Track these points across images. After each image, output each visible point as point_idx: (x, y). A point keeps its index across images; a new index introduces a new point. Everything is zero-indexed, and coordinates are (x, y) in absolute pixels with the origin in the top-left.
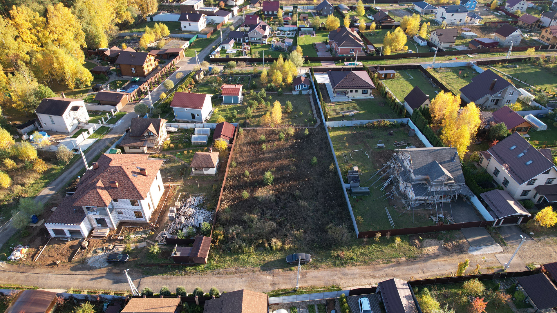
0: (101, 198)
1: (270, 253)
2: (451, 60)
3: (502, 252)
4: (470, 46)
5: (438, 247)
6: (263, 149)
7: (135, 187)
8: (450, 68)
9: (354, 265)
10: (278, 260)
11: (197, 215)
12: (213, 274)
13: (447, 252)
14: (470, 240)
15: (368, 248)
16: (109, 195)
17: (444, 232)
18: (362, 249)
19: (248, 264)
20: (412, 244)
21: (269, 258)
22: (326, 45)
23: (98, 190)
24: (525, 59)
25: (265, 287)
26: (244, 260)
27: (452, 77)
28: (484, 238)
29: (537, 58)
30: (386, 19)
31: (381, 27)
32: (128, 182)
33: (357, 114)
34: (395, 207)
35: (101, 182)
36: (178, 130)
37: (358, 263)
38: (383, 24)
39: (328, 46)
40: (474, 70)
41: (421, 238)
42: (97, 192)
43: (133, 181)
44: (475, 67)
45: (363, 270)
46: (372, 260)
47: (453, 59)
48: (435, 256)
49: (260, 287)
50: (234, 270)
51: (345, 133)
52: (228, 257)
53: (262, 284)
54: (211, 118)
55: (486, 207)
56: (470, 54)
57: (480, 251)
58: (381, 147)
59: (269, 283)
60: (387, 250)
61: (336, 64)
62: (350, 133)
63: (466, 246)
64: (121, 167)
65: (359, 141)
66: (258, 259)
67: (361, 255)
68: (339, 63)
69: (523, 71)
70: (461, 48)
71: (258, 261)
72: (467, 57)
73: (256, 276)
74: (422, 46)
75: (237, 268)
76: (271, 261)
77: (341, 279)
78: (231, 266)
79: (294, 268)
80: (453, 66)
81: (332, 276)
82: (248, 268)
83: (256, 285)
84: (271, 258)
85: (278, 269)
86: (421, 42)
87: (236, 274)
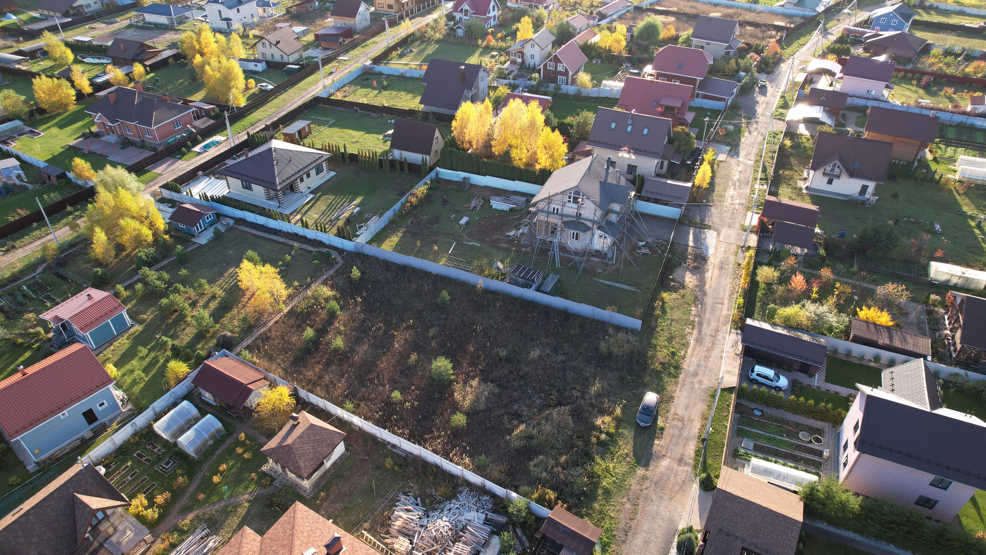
1: (616, 442)
2: (331, 73)
3: (718, 234)
4: (323, 44)
5: (688, 273)
6: (339, 349)
8: (349, 83)
9: (684, 357)
10: (635, 437)
12: (624, 542)
13: (700, 269)
14: (691, 244)
15: (662, 330)
17: (670, 256)
18: (660, 336)
19: (625, 481)
20: (675, 289)
21: (625, 447)
22: (103, 139)
25: (682, 476)
26: (614, 482)
27: (373, 94)
28: (693, 233)
29: (422, 32)
31: (148, 68)
33: (358, 206)
34: (599, 271)
36: (107, 467)
37: (683, 353)
38: (147, 63)
39: (111, 138)
40: (380, 74)
41: (671, 277)
44: (379, 68)
45: (695, 353)
46: (684, 336)
47: (332, 70)
48: (702, 283)
49: (680, 481)
50: (628, 506)
51: (395, 239)
52: (596, 506)
53: (675, 476)
54: (127, 391)
55: (657, 201)
56: (339, 56)
57: (710, 247)
58: (467, 223)
59: (676, 466)
60: (672, 314)
61: (180, 159)
62: (400, 235)
63: (698, 252)
65: (429, 235)
66: (620, 462)
67: (669, 343)
68: (183, 154)
69: (426, 53)
70: (316, 53)
71: (624, 464)
72: (344, 62)
73: (655, 479)
74: (263, 71)
75: (625, 500)
76: (633, 447)
77: (700, 382)
78: (618, 508)
79: (660, 423)
80: (350, 80)
81: (692, 388)
82: (633, 483)
83: (674, 486)
84: (626, 444)
85: (653, 444)
86: (256, 66)
87: (638, 505)
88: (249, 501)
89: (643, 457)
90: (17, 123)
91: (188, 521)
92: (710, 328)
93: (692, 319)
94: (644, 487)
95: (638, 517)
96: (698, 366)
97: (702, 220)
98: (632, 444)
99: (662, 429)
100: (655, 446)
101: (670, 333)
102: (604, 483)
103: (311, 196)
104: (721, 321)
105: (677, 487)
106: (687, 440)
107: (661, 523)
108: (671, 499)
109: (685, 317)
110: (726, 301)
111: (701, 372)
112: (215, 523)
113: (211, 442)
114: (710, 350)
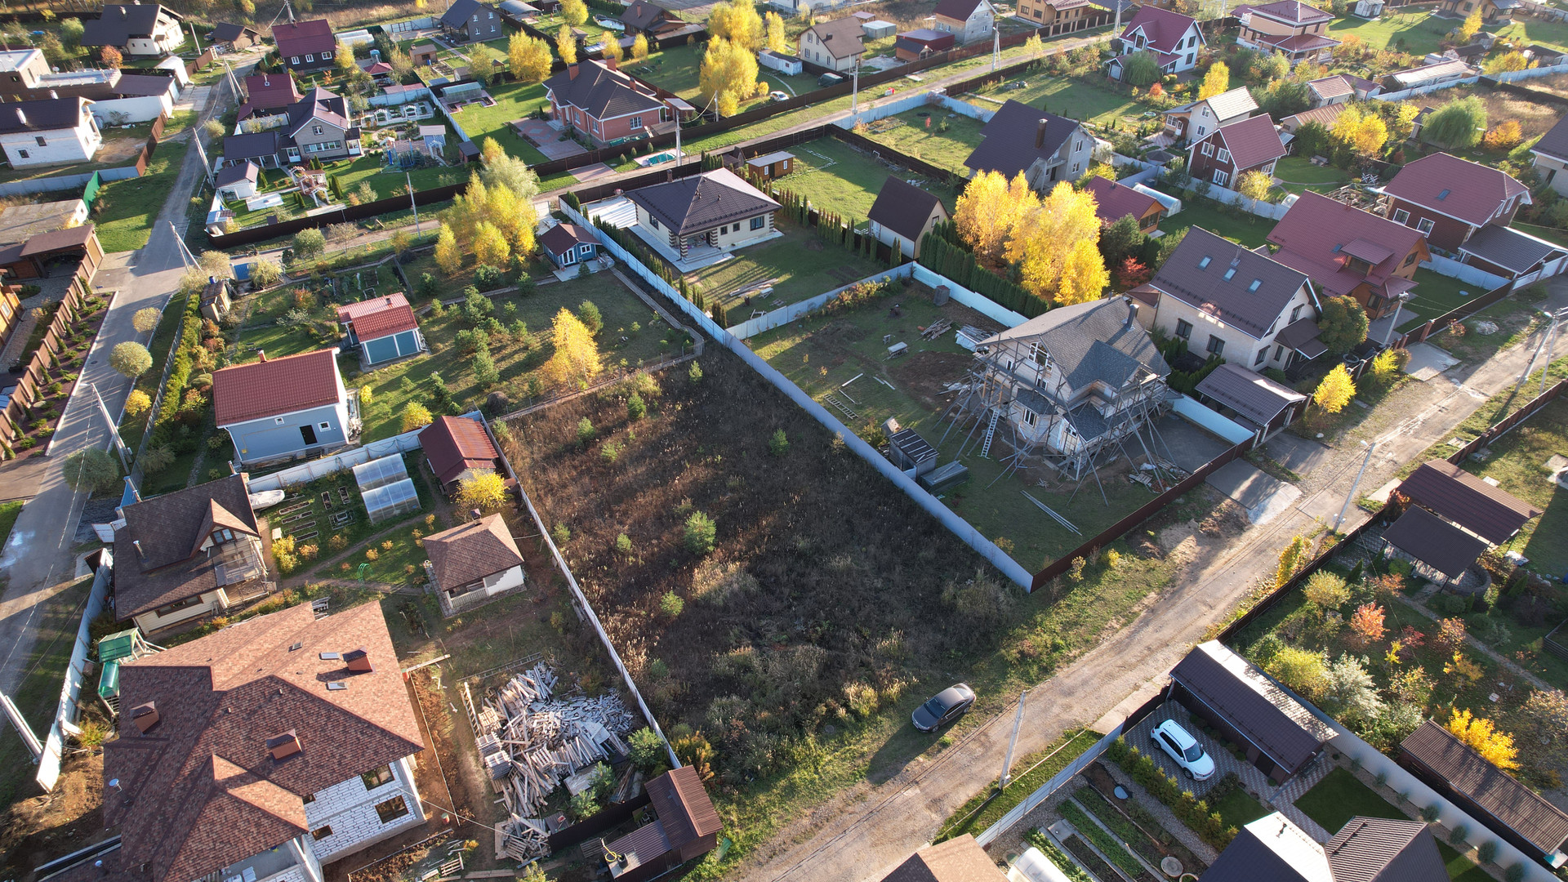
0: (266, 814)
1: (860, 730)
2: (883, 96)
3: (1303, 497)
4: (900, 53)
5: (1191, 537)
6: (607, 460)
7: (365, 722)
8: (897, 116)
9: (1070, 661)
10: (895, 737)
11: (579, 724)
12: (760, 864)
13: (1217, 541)
14: (1236, 495)
15: (1069, 606)
16: (285, 792)
17: (1180, 500)
18: (1057, 613)
19: (830, 787)
20: (1144, 555)
21: (869, 743)
22: (549, 123)
23: (235, 792)
24: (1031, 63)
25: (920, 823)
26: (812, 782)
27: (915, 138)
28: (1255, 480)
29: (1053, 59)
30: (661, 21)
31: (657, 45)
32: (329, 718)
33: (775, 286)
34: (1043, 483)
35: (222, 761)
36: (288, 495)
37: (1075, 652)
38: (660, 37)
39: (557, 125)
40: (950, 110)
41: (1152, 533)
42: (236, 800)
43: (346, 706)
44: (949, 102)
45: (1096, 662)
46: (1098, 630)
47: (886, 92)
48: (1204, 562)
49: (910, 829)
50: (806, 822)
51: (787, 344)
52: (762, 799)
53: (908, 818)
54: (365, 423)
55: (1220, 408)
56: (911, 73)
57: (1268, 512)
58: (900, 353)
59: (921, 806)
60: (1105, 589)
61: (613, 168)
62: (798, 340)
63: (1238, 511)
64: (271, 678)
65: (836, 353)
66: (844, 760)
67: (1064, 629)
68: (621, 163)
69: (1042, 94)
70: (883, 64)
71: (847, 764)
72: (912, 84)
73: (876, 806)
74: (794, 75)
75: (808, 812)
76: (880, 749)
77: (1069, 707)
78: (789, 817)
79: (948, 737)
80: (900, 110)
81: (1045, 710)
82: (837, 797)
83: (894, 830)
84: (873, 741)
85: (913, 759)
86: (787, 65)
87: (821, 828)
88: (386, 594)
89: (883, 769)
90: (476, 86)
91: (316, 587)
92: (1157, 635)
93: (1136, 609)
94: (850, 809)
95: (807, 844)
96: (1085, 683)
97: (1292, 464)
98: (882, 744)
99: (945, 745)
100: (913, 763)
101: (1078, 616)
102: (796, 776)
103: (730, 257)
104: (1186, 632)
105: (898, 835)
106: (972, 778)
108: (874, 845)
109: (1126, 602)
110: (1222, 606)
111: (1080, 693)
112: (338, 602)
113: (397, 512)
114: (1126, 667)
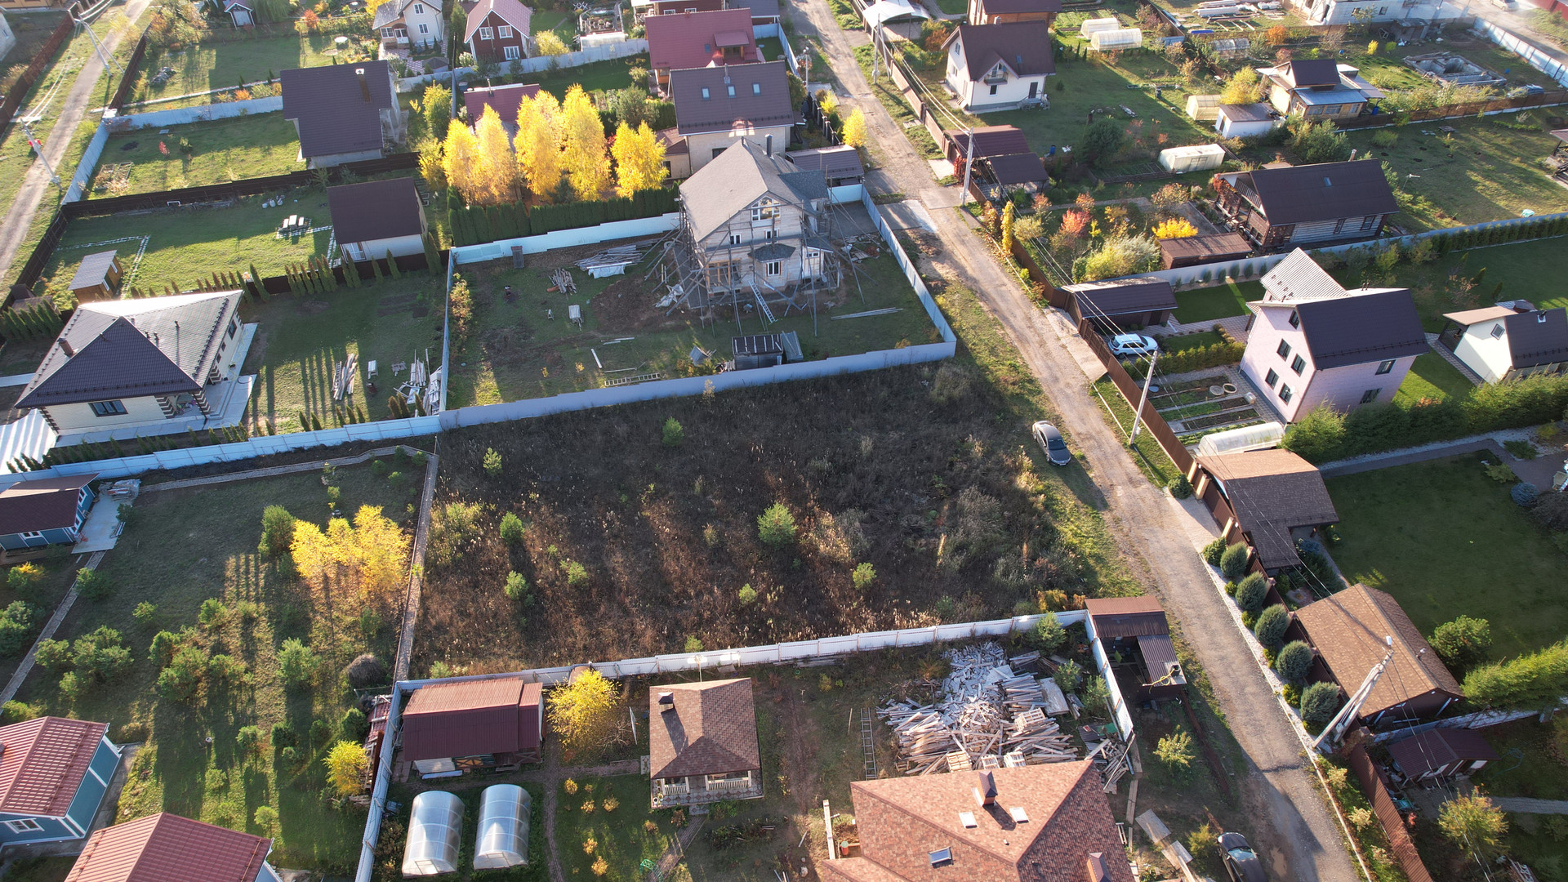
5: (934, 263)
6: (583, 581)
9: (1026, 366)
10: (1066, 482)
13: (943, 254)
14: (904, 225)
18: (980, 353)
19: (1102, 535)
20: (942, 290)
21: (1068, 499)
24: (144, 45)
25: (1147, 496)
26: (1095, 543)
28: (894, 212)
34: (829, 304)
37: (1019, 360)
44: (140, 119)
45: (1032, 356)
46: (1003, 342)
48: (959, 269)
50: (1131, 560)
51: (488, 384)
52: (1103, 579)
53: (1143, 500)
57: (928, 222)
59: (1132, 491)
60: (965, 321)
62: (488, 374)
63: (920, 232)
66: (1079, 518)
67: (997, 356)
69: (202, 70)
71: (1083, 517)
73: (1128, 515)
75: (1121, 556)
76: (1074, 494)
77: (1068, 385)
78: (1124, 568)
79: (1074, 452)
81: (1067, 396)
82: (1112, 533)
83: (1151, 511)
84: (1065, 495)
85: (1090, 479)
88: (680, 862)
89: (1095, 499)
92: (1019, 319)
93: (991, 317)
94: (1125, 530)
95: (1151, 565)
96: (1049, 368)
97: (887, 190)
98: (1070, 491)
99: (1083, 458)
100: (1094, 480)
101: (987, 345)
102: (1088, 551)
103: (250, 381)
104: (1021, 305)
105: (1156, 511)
107: (1177, 557)
108: (1162, 527)
109: (983, 318)
110: (1006, 280)
111: (1059, 375)
113: (527, 824)
114: (1042, 344)
